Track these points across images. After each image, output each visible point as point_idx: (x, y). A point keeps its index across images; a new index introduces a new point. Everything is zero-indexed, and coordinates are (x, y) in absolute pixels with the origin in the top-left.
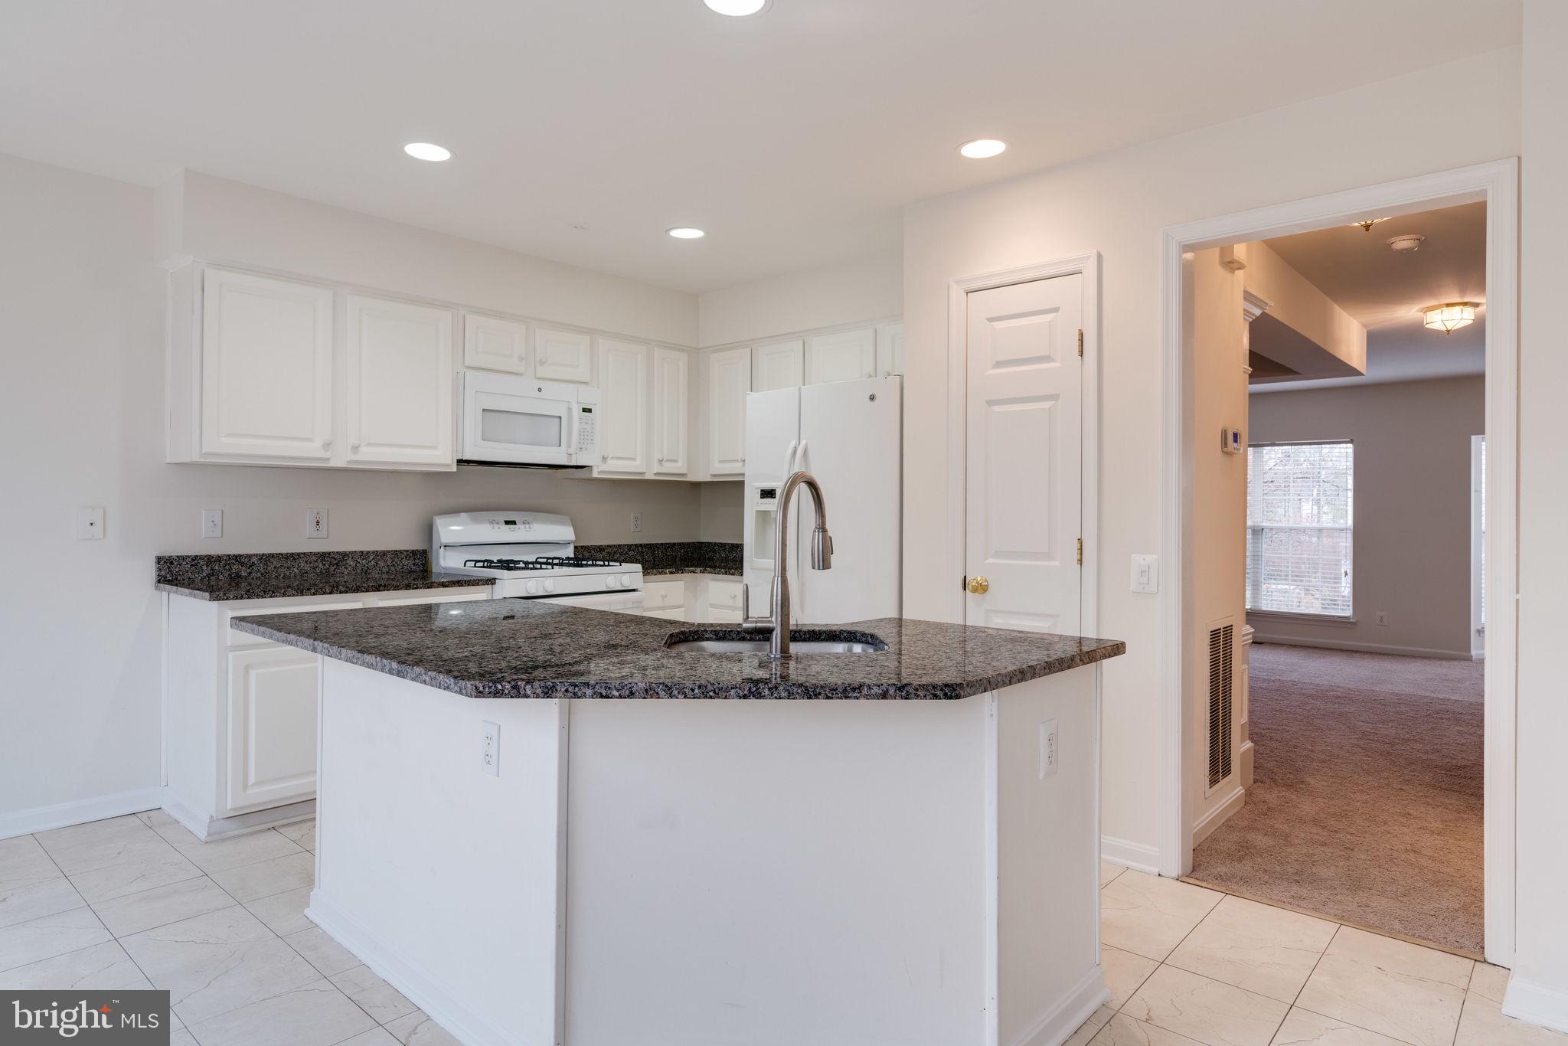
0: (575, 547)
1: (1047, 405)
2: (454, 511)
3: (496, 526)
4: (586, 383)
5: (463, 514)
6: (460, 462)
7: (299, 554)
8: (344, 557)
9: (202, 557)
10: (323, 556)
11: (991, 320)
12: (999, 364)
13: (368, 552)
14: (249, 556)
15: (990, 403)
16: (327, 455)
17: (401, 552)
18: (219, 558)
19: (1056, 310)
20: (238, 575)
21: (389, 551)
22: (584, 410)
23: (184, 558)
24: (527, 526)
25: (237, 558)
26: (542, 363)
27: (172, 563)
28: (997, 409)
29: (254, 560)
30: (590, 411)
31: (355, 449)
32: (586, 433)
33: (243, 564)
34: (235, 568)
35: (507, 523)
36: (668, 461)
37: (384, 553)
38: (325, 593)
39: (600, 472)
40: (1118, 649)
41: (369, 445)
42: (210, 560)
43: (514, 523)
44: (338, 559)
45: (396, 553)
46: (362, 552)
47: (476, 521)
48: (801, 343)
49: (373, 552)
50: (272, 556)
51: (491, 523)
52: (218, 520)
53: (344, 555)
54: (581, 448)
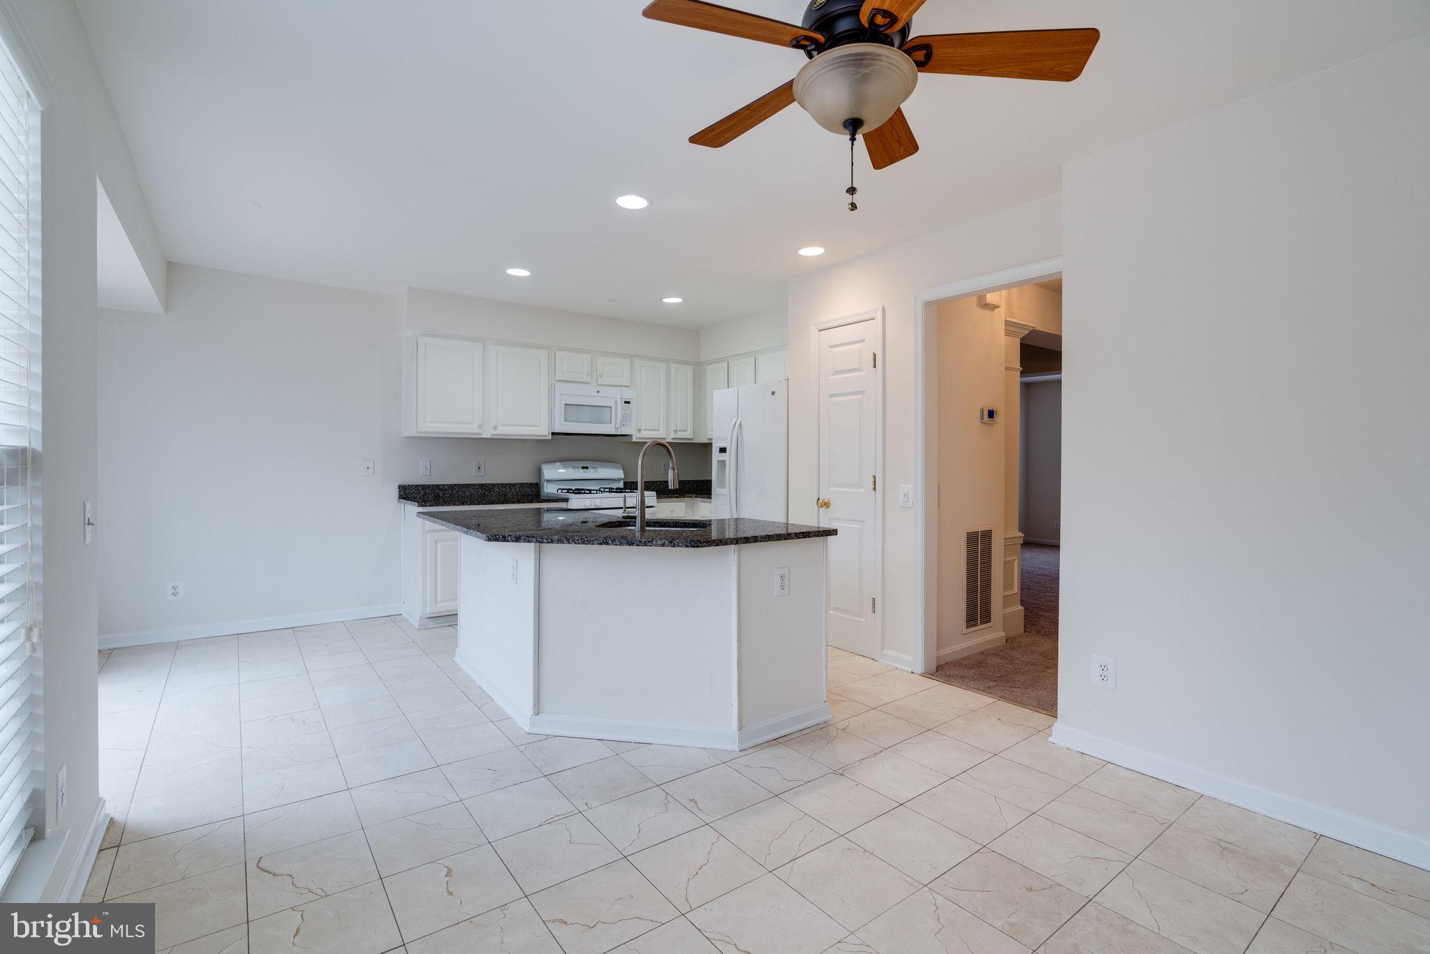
0: (621, 482)
1: (859, 396)
2: (552, 461)
3: (576, 470)
4: (628, 387)
5: (558, 463)
6: (553, 434)
7: (469, 485)
8: (493, 487)
9: (420, 486)
10: (482, 486)
11: (831, 347)
12: (836, 373)
13: (506, 484)
14: (444, 485)
15: (831, 396)
16: (480, 431)
17: (524, 484)
18: (429, 486)
19: (863, 341)
20: (438, 495)
21: (517, 484)
22: (625, 402)
23: (412, 486)
24: (595, 470)
25: (439, 486)
26: (601, 376)
27: (406, 488)
28: (835, 399)
29: (446, 487)
30: (629, 403)
31: (495, 427)
32: (627, 416)
33: (440, 489)
34: (437, 491)
35: (583, 468)
36: (680, 431)
37: (515, 484)
38: (475, 504)
39: (637, 438)
40: (833, 532)
41: (502, 425)
42: (424, 487)
43: (587, 468)
44: (491, 487)
45: (521, 484)
46: (503, 484)
47: (565, 467)
48: (753, 358)
49: (509, 484)
50: (455, 485)
51: (574, 468)
52: (428, 466)
53: (493, 485)
54: (624, 425)
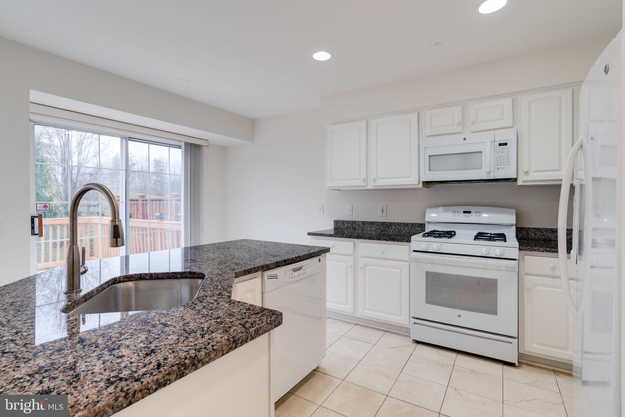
0: (517, 229)
2: (436, 206)
3: (457, 214)
5: (440, 208)
6: (423, 182)
7: (374, 222)
8: (391, 225)
9: (345, 221)
10: (383, 224)
13: (401, 223)
14: (358, 222)
16: (365, 184)
17: (415, 224)
21: (410, 223)
22: (500, 145)
23: (340, 221)
24: (478, 214)
25: (355, 222)
26: (474, 123)
27: (337, 223)
29: (360, 223)
30: (506, 144)
31: (374, 180)
32: (502, 159)
35: (465, 212)
37: (407, 224)
39: (523, 181)
41: (380, 179)
43: (470, 212)
45: (413, 224)
46: (398, 223)
47: (445, 211)
49: (403, 223)
50: (365, 222)
51: (453, 212)
52: (351, 209)
54: (498, 168)
